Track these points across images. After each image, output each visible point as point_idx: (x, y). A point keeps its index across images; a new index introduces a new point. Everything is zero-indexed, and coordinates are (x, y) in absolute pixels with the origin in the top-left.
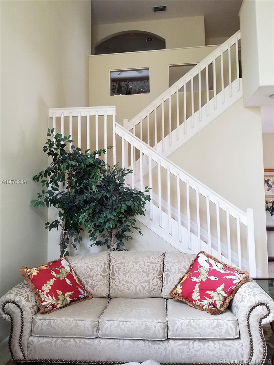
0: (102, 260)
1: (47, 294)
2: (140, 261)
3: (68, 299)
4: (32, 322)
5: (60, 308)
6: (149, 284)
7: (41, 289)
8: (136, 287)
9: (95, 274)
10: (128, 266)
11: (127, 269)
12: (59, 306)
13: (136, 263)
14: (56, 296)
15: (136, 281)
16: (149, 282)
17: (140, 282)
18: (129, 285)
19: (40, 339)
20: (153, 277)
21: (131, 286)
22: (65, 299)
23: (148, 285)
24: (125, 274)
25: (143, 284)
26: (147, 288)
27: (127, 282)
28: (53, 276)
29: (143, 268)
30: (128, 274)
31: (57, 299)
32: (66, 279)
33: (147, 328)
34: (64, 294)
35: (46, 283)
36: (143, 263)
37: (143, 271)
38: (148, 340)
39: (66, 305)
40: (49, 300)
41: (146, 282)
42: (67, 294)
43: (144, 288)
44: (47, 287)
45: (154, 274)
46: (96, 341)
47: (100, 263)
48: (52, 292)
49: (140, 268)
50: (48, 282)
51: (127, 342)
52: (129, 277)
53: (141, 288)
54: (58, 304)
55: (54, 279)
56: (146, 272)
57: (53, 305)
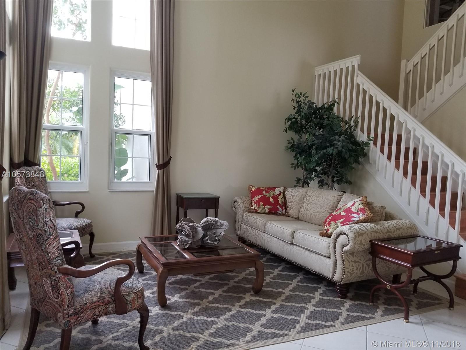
0: (302, 192)
1: (254, 202)
2: (320, 197)
3: (267, 210)
4: (243, 216)
5: (259, 213)
6: (320, 215)
7: (253, 199)
8: (311, 214)
9: (294, 201)
10: (312, 198)
11: (310, 201)
12: (259, 211)
13: (317, 197)
14: (259, 205)
15: (312, 210)
16: (320, 213)
17: (314, 211)
18: (308, 212)
19: (245, 226)
20: (324, 210)
21: (308, 213)
22: (264, 209)
23: (318, 215)
24: (308, 204)
25: (316, 214)
26: (317, 217)
27: (307, 210)
28: (263, 194)
29: (320, 202)
30: (309, 205)
31: (259, 207)
32: (271, 198)
33: (283, 232)
34: (264, 206)
35: (256, 196)
36: (321, 198)
37: (319, 204)
38: (285, 241)
39: (265, 213)
40: (254, 206)
41: (318, 212)
42: (267, 207)
43: (315, 216)
44: (256, 199)
45: (326, 208)
46: (264, 234)
47: (299, 194)
48: (258, 202)
49: (319, 201)
50: (258, 196)
51: (275, 239)
52: (309, 206)
53: (314, 216)
54: (258, 210)
55: (262, 195)
56: (321, 206)
57: (255, 210)
